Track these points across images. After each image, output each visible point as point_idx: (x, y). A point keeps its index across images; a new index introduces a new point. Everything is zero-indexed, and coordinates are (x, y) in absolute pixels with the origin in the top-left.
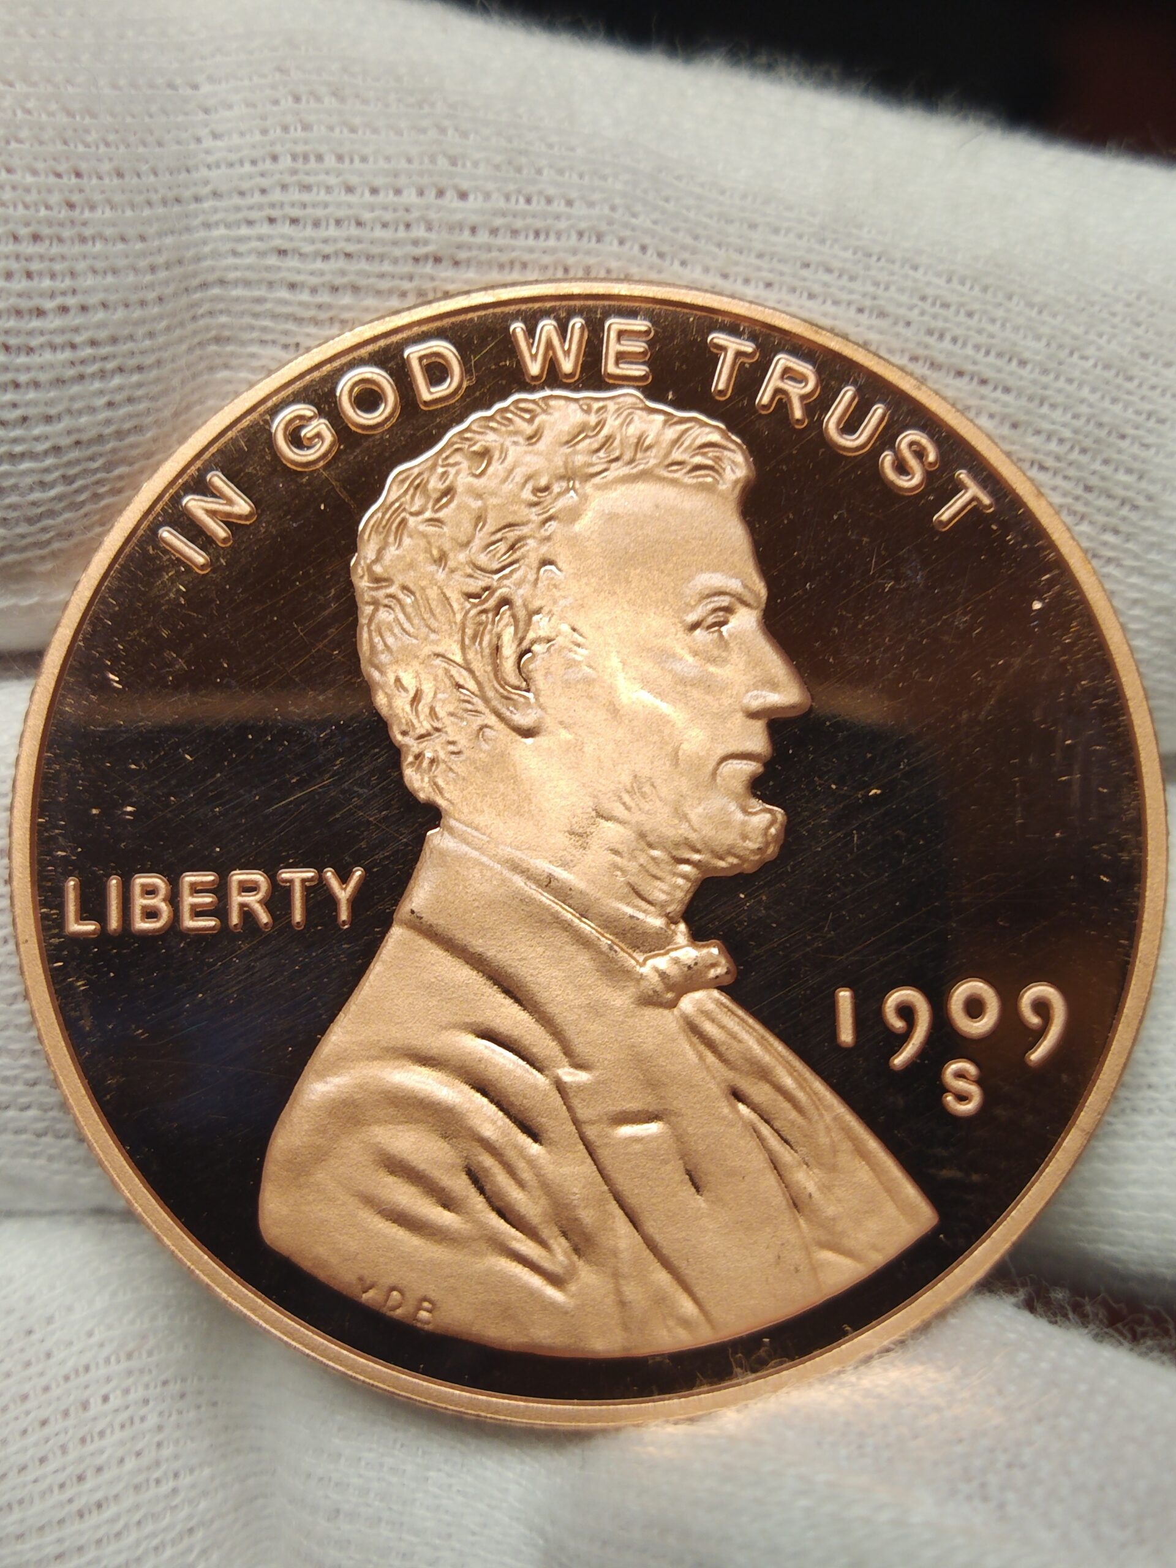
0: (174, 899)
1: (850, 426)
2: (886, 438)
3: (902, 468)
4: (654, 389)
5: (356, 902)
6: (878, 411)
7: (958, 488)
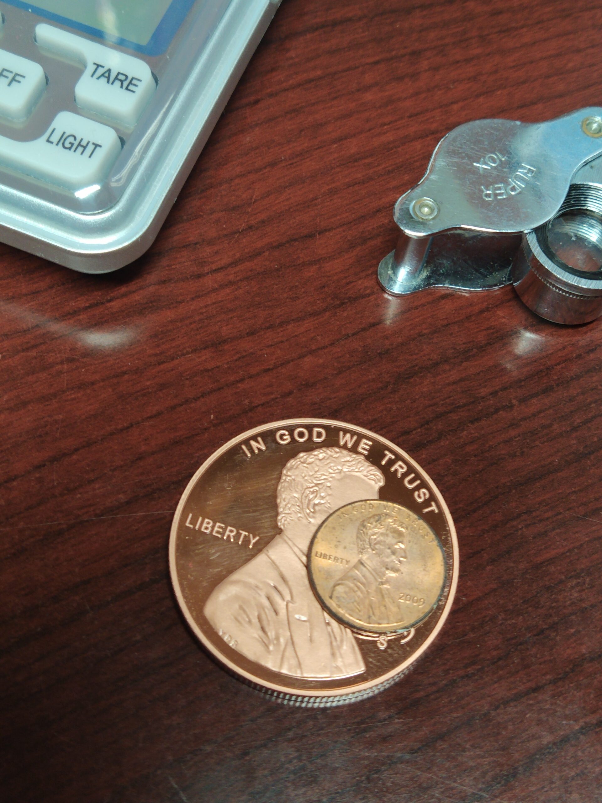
0: (213, 527)
1: (411, 482)
2: (418, 488)
3: (419, 496)
4: (367, 458)
5: (255, 544)
6: (418, 482)
7: (431, 506)
